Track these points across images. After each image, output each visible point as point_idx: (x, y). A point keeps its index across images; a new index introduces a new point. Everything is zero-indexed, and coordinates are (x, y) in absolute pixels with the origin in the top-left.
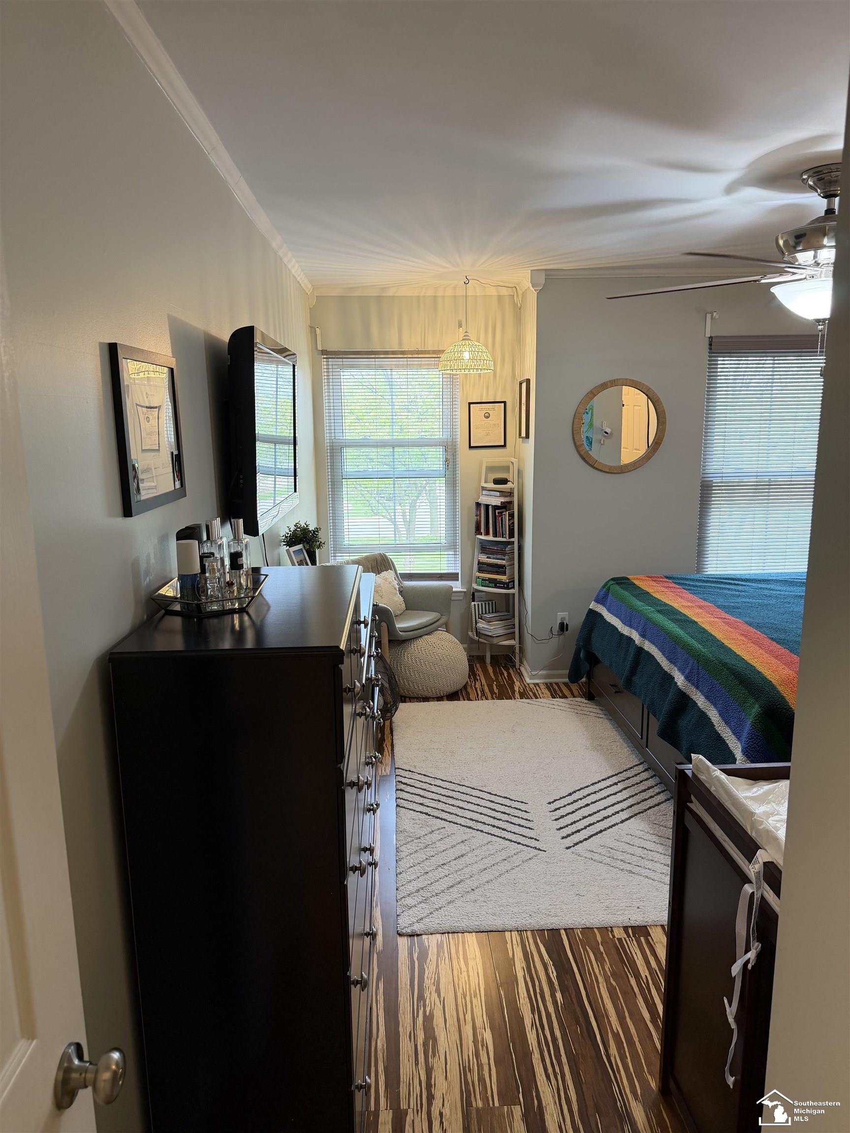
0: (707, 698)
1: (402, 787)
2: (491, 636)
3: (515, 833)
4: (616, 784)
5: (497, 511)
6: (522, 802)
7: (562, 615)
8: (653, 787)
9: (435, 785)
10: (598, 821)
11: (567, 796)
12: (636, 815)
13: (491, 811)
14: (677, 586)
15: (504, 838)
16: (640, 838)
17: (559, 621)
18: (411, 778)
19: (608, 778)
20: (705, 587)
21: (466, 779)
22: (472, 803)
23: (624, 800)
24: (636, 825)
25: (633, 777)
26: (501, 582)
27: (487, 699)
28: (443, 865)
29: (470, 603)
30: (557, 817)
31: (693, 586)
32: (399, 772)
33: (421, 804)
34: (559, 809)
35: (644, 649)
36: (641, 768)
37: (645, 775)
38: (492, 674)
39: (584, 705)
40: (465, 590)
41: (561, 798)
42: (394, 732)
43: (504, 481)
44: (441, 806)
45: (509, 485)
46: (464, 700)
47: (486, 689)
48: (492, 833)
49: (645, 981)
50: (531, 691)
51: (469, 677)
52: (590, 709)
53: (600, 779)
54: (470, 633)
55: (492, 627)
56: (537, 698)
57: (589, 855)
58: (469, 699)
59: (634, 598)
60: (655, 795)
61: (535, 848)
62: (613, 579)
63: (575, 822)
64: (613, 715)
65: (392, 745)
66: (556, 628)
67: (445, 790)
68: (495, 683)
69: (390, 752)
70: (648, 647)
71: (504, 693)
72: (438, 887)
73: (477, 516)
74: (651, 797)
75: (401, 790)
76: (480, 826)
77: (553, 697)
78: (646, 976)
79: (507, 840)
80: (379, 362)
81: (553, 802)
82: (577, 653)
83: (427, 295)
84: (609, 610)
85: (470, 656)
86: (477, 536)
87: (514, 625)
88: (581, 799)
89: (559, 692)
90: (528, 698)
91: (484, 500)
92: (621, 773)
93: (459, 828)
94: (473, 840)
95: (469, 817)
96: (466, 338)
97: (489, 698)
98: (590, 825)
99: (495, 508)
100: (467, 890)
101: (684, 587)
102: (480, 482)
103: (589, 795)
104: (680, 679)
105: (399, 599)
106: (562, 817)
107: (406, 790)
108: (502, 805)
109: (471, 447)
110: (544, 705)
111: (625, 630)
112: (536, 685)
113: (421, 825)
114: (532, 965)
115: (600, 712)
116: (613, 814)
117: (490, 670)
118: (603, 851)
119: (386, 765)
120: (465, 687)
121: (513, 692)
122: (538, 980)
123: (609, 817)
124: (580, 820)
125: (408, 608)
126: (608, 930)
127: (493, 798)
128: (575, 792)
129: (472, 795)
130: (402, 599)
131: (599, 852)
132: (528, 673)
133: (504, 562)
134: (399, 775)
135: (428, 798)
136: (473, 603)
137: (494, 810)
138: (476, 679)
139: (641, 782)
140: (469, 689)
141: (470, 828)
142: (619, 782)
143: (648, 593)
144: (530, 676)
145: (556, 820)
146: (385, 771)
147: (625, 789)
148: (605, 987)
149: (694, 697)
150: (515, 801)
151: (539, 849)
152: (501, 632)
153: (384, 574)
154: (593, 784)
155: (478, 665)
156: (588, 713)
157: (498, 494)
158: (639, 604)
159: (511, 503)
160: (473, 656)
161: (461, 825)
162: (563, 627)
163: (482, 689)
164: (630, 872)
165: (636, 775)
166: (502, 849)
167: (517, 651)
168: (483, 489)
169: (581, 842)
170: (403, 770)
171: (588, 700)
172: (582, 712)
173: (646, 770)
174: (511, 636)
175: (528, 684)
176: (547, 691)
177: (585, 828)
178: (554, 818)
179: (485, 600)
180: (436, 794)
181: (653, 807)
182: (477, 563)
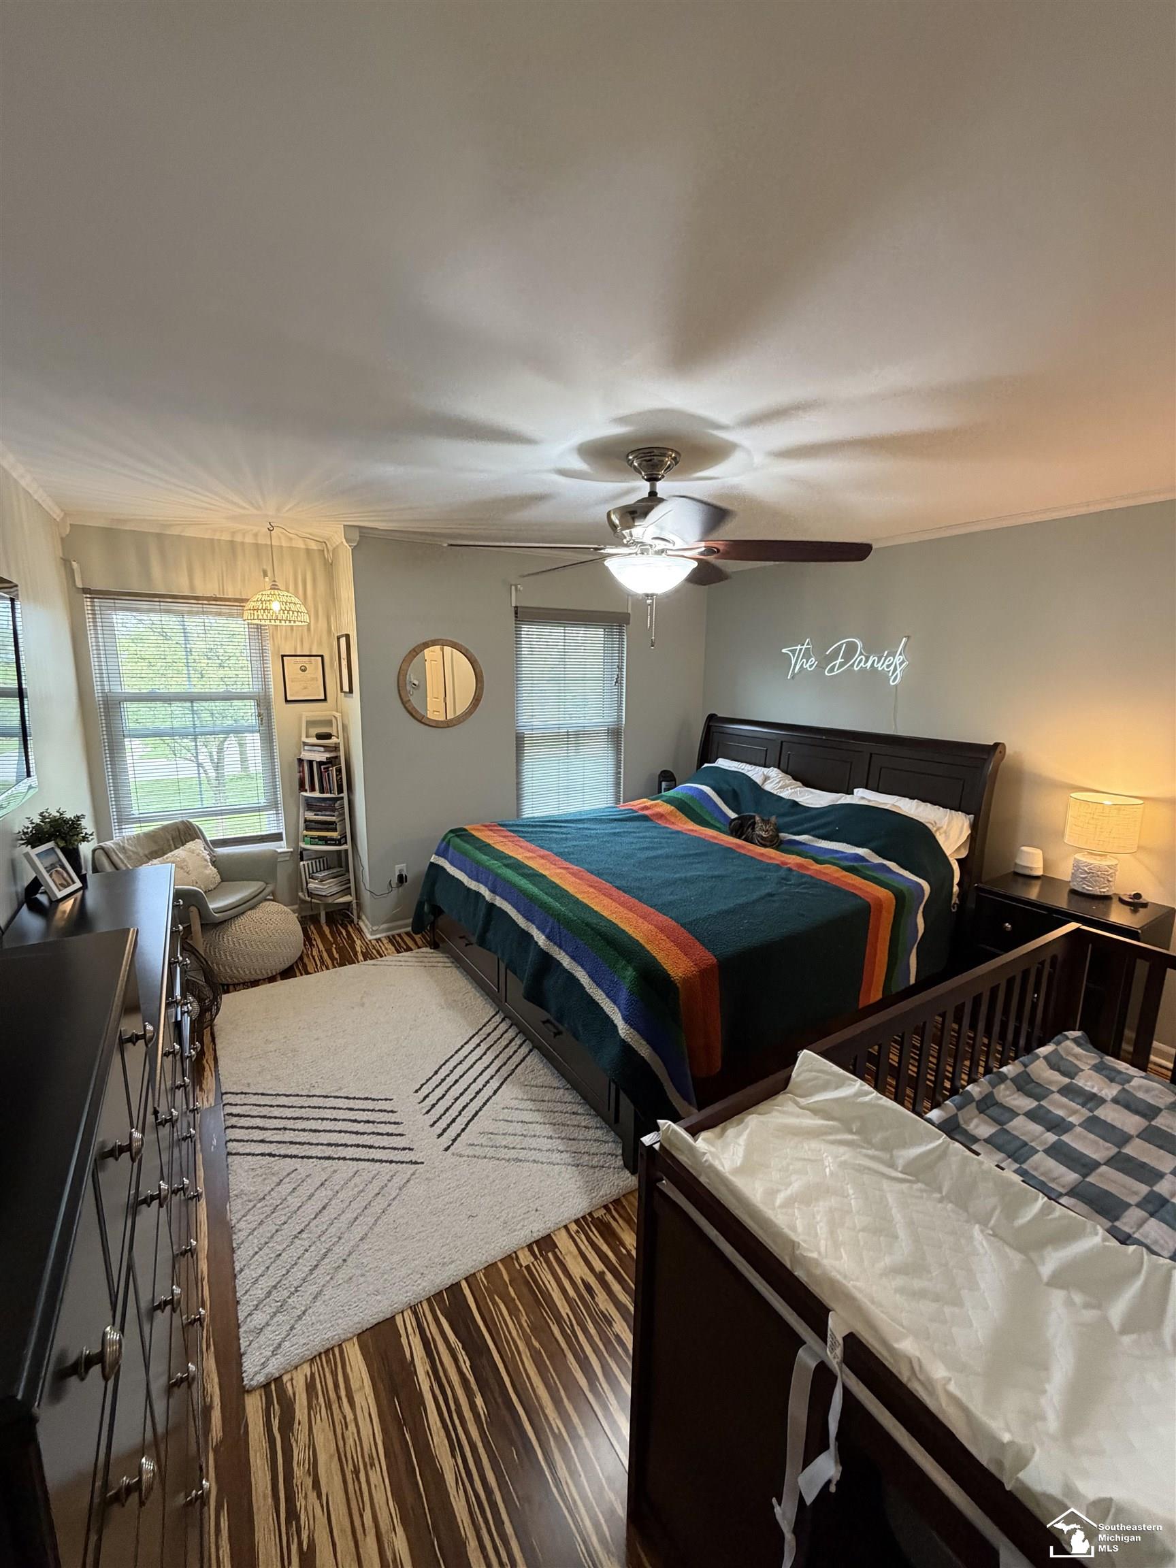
0: (573, 958)
1: (233, 1121)
2: (325, 896)
3: (384, 1148)
4: (479, 1045)
5: (322, 767)
6: (386, 1100)
7: (399, 868)
8: (513, 1039)
9: (278, 1106)
10: (471, 1100)
11: (433, 1076)
12: (506, 1079)
13: (350, 1124)
14: (512, 834)
15: (373, 1160)
16: (517, 1109)
17: (397, 874)
18: (245, 1104)
19: (470, 1039)
20: (536, 832)
21: (316, 1085)
22: (327, 1119)
23: (491, 1063)
24: (510, 1093)
25: (493, 1031)
26: (332, 839)
27: (327, 968)
28: (300, 1233)
29: (298, 865)
30: (427, 1109)
31: (528, 832)
32: (228, 1099)
33: (262, 1141)
34: (427, 1096)
35: (495, 905)
36: (498, 1018)
37: (503, 1027)
38: (329, 936)
39: (431, 955)
40: (292, 850)
41: (428, 1081)
42: (216, 1039)
43: (329, 736)
44: (289, 1136)
45: (334, 740)
46: (302, 975)
47: (325, 955)
48: (358, 1157)
49: (568, 1323)
50: (374, 948)
51: (305, 945)
52: (438, 959)
53: (463, 1043)
54: (300, 894)
55: (324, 886)
56: (381, 956)
57: (470, 1151)
58: (308, 973)
59: (477, 852)
60: (518, 1048)
61: (411, 1162)
62: (452, 831)
63: (447, 1110)
64: (458, 961)
65: (216, 1059)
66: (395, 880)
67: (291, 1109)
68: (334, 946)
69: (213, 1069)
70: (499, 902)
71: (346, 958)
72: (298, 1274)
73: (300, 772)
74: (515, 1052)
75: (233, 1127)
76: (342, 1152)
77: (399, 952)
78: (567, 1315)
79: (377, 1161)
80: (164, 606)
81: (420, 1088)
82: (420, 905)
83: (223, 538)
84: (452, 863)
85: (302, 917)
86: (302, 793)
87: (349, 880)
88: (448, 1075)
89: (402, 944)
90: (372, 958)
91: (306, 755)
92: (481, 1029)
93: (315, 1163)
94: (336, 1176)
95: (325, 1142)
96: (274, 587)
97: (330, 966)
98: (464, 1108)
99: (320, 763)
100: (337, 1265)
101: (520, 835)
102: (301, 737)
103: (455, 1067)
104: (540, 939)
105: (212, 871)
106: (433, 1106)
107: (239, 1125)
108: (364, 1110)
109: (287, 701)
110: (390, 963)
111: (472, 885)
112: (378, 940)
113: (264, 1176)
114: (438, 1361)
115: (446, 960)
116: (484, 1086)
117: (326, 930)
118: (483, 1140)
119: (209, 1091)
120: (301, 958)
121: (356, 953)
122: (450, 1386)
123: (481, 1090)
124: (453, 1103)
125: (223, 880)
126: (512, 1259)
127: (351, 1104)
128: (440, 1068)
129: (326, 1108)
130: (215, 871)
131: (480, 1143)
132: (368, 929)
133: (334, 819)
134: (228, 1104)
135: (270, 1129)
136: (302, 863)
137: (355, 1121)
138: (312, 945)
139: (502, 1035)
140: (306, 960)
141: (329, 1158)
142: (481, 1041)
143: (489, 845)
144: (371, 931)
145: (428, 1112)
146: (208, 1101)
147: (489, 1049)
148: (529, 1354)
149: (558, 957)
150: (378, 1100)
151: (416, 1163)
152: (335, 889)
153: (190, 845)
154: (456, 1052)
155: (312, 927)
156: (436, 964)
157: (322, 749)
158: (483, 858)
159: (337, 757)
160: (305, 917)
161: (317, 1157)
162: (402, 879)
163: (321, 956)
164: (518, 1160)
165: (495, 1029)
166: (373, 1178)
167: (354, 906)
168: (305, 744)
169: (459, 1135)
170: (233, 1093)
171: (434, 949)
172: (430, 964)
173: (503, 1020)
174: (347, 891)
175: (370, 941)
176: (390, 946)
177: (460, 1113)
178: (425, 1111)
179: (314, 857)
180: (280, 1120)
181: (520, 1064)
182: (303, 821)
